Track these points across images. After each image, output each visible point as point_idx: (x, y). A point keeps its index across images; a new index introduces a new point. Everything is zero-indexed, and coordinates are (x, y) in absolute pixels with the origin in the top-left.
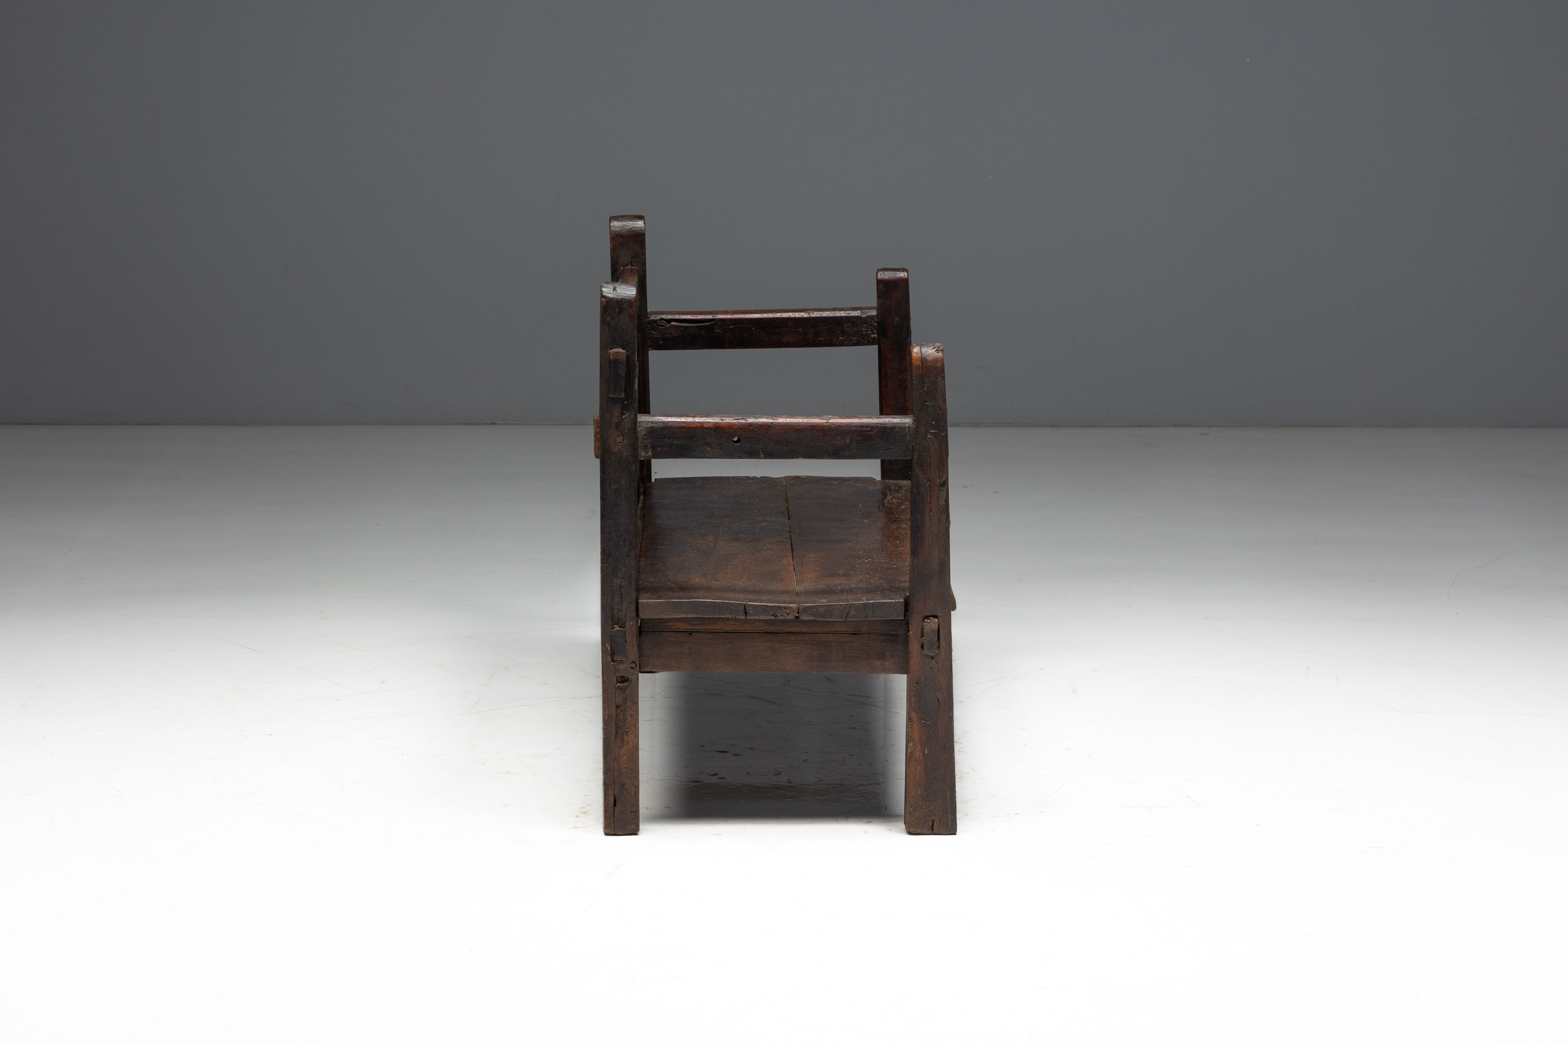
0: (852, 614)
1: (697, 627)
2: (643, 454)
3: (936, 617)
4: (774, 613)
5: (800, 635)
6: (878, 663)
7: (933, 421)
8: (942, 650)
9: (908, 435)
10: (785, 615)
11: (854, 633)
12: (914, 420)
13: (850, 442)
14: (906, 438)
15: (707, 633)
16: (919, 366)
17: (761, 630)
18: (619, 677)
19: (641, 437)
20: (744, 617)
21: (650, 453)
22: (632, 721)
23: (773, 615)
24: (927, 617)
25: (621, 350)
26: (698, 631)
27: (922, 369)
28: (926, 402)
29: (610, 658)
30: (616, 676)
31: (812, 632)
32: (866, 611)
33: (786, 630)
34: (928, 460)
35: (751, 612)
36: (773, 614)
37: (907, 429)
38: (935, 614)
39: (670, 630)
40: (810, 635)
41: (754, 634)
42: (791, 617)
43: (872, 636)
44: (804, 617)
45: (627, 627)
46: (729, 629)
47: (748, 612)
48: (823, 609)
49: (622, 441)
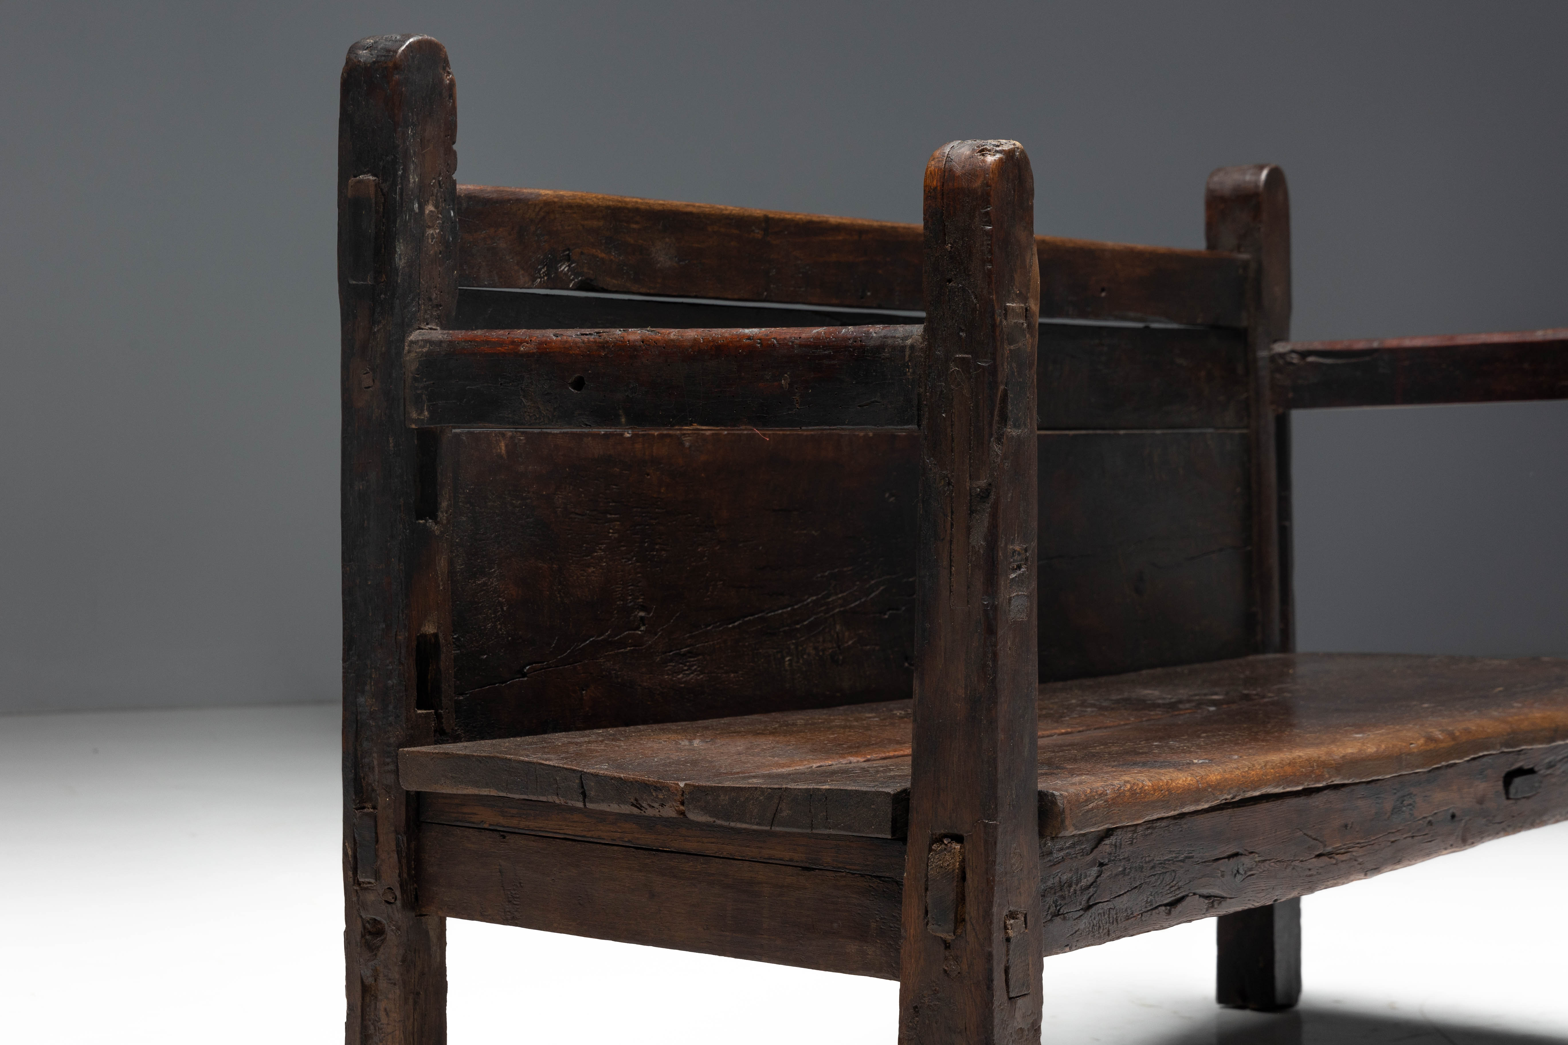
0: (784, 814)
1: (514, 822)
2: (414, 415)
3: (959, 839)
4: (636, 800)
5: (702, 859)
6: (852, 947)
7: (962, 331)
8: (969, 926)
9: (908, 367)
10: (656, 805)
11: (807, 865)
12: (925, 330)
13: (791, 385)
14: (905, 374)
15: (533, 838)
16: (935, 188)
17: (629, 841)
18: (368, 922)
19: (410, 375)
20: (580, 805)
21: (426, 413)
22: (388, 1024)
23: (633, 805)
24: (939, 840)
25: (371, 178)
26: (517, 831)
27: (942, 199)
28: (950, 281)
29: (351, 876)
30: (361, 917)
31: (725, 854)
32: (813, 810)
33: (676, 845)
34: (949, 430)
35: (593, 793)
36: (632, 800)
37: (907, 353)
38: (956, 832)
39: (467, 825)
40: (721, 861)
41: (616, 848)
42: (669, 812)
43: (842, 877)
44: (696, 816)
45: (379, 808)
46: (570, 833)
47: (587, 793)
48: (727, 797)
49: (371, 383)
